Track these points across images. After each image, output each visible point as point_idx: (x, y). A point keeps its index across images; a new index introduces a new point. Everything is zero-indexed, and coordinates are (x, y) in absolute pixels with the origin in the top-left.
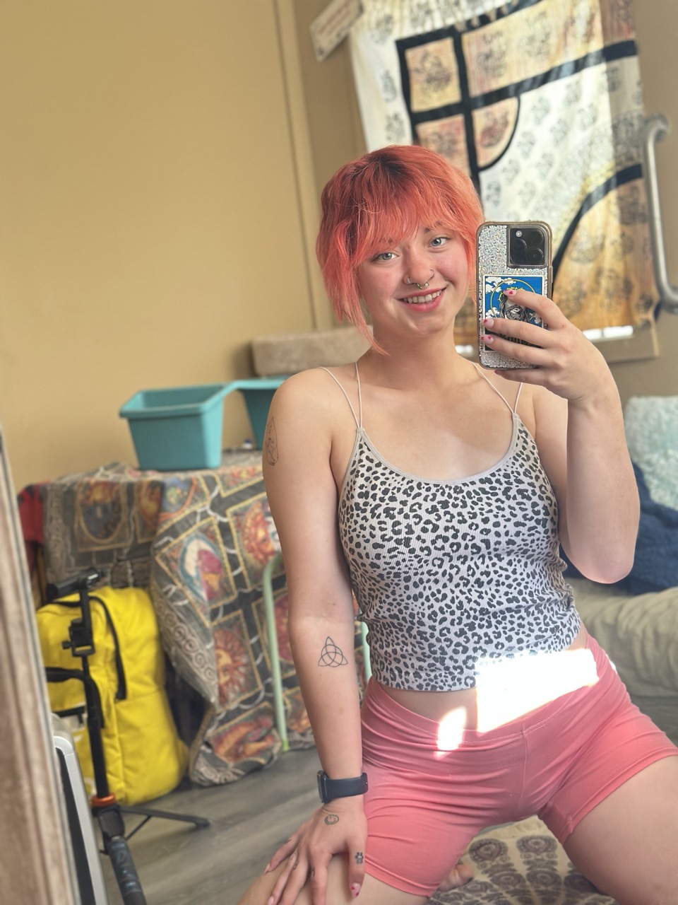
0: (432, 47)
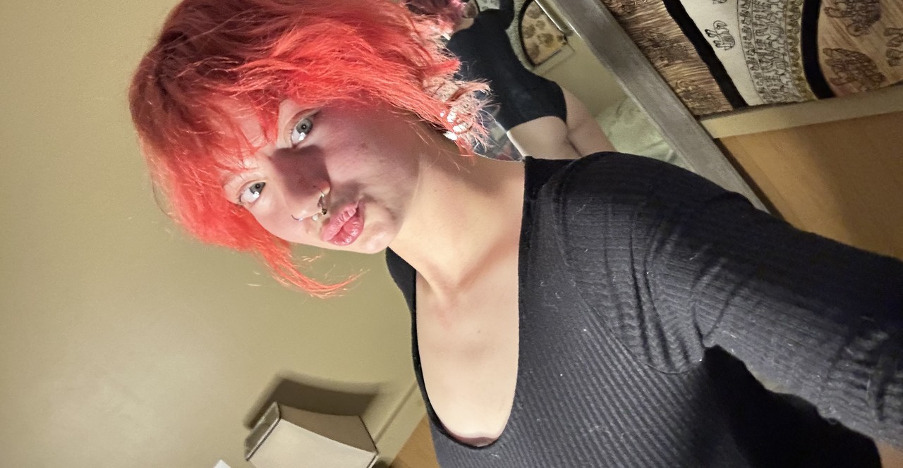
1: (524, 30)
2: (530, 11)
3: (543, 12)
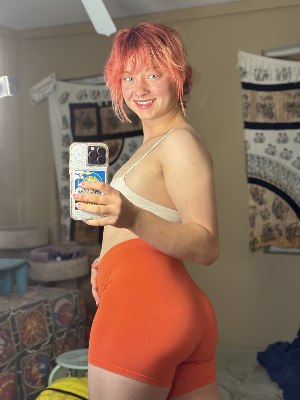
0: (86, 110)
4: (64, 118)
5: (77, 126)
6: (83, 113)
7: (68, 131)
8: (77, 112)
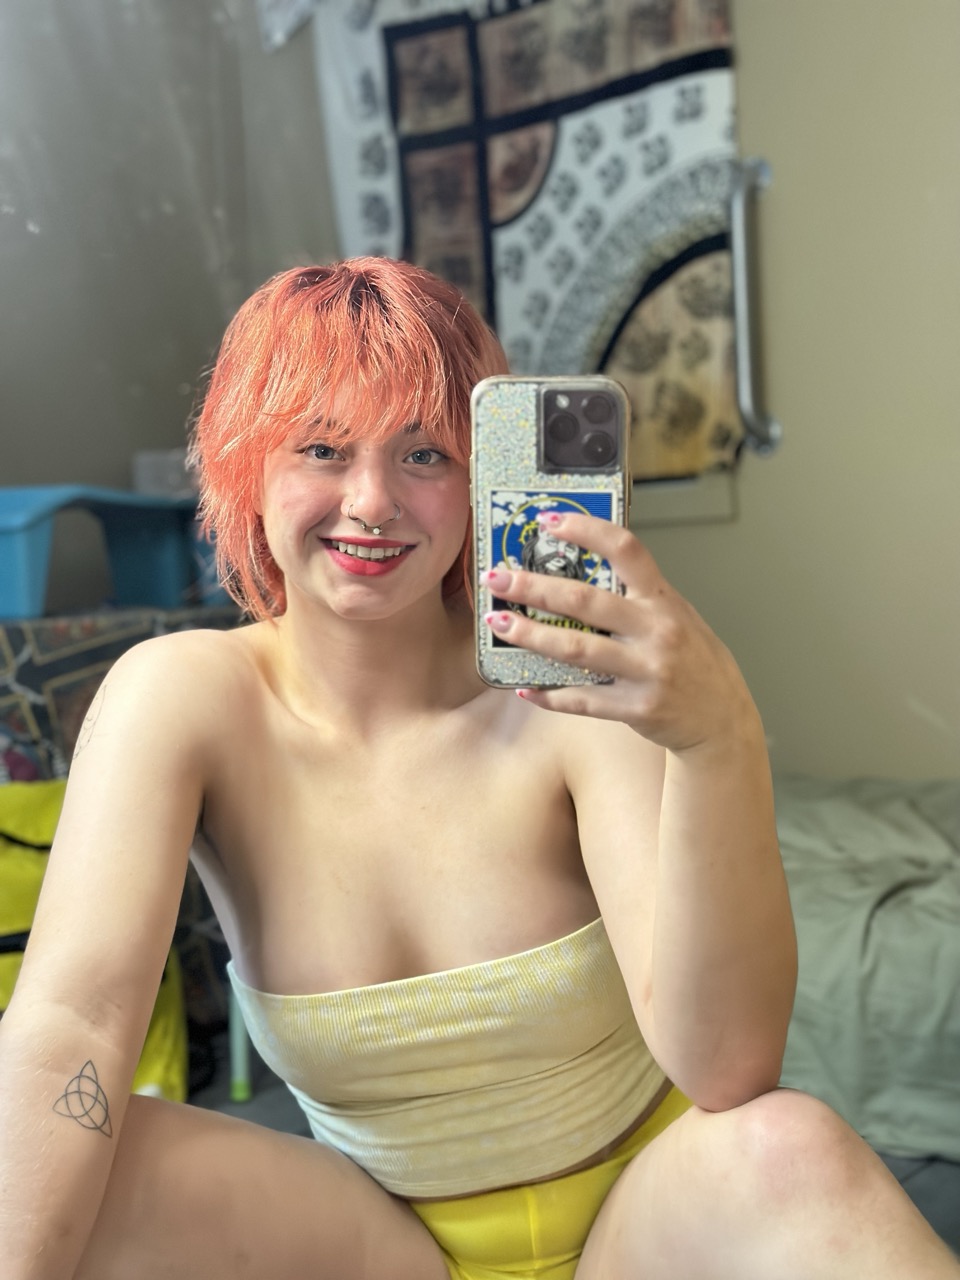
0: (434, 41)
1: (632, 332)
2: (696, 281)
3: (730, 311)
4: (366, 82)
5: (409, 100)
6: (424, 52)
7: (380, 125)
8: (406, 51)
